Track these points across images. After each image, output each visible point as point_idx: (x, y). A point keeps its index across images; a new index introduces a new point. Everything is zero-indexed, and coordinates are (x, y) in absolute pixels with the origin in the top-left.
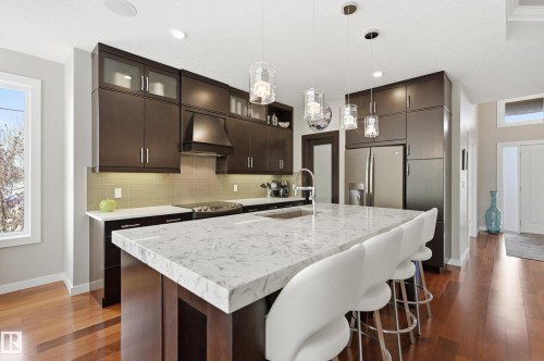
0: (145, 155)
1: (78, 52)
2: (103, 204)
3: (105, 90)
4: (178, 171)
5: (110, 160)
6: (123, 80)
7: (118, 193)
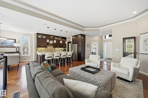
0: (42, 45)
1: (35, 34)
2: (37, 51)
3: (38, 38)
4: (47, 47)
5: (38, 46)
6: (40, 37)
7: (39, 50)
